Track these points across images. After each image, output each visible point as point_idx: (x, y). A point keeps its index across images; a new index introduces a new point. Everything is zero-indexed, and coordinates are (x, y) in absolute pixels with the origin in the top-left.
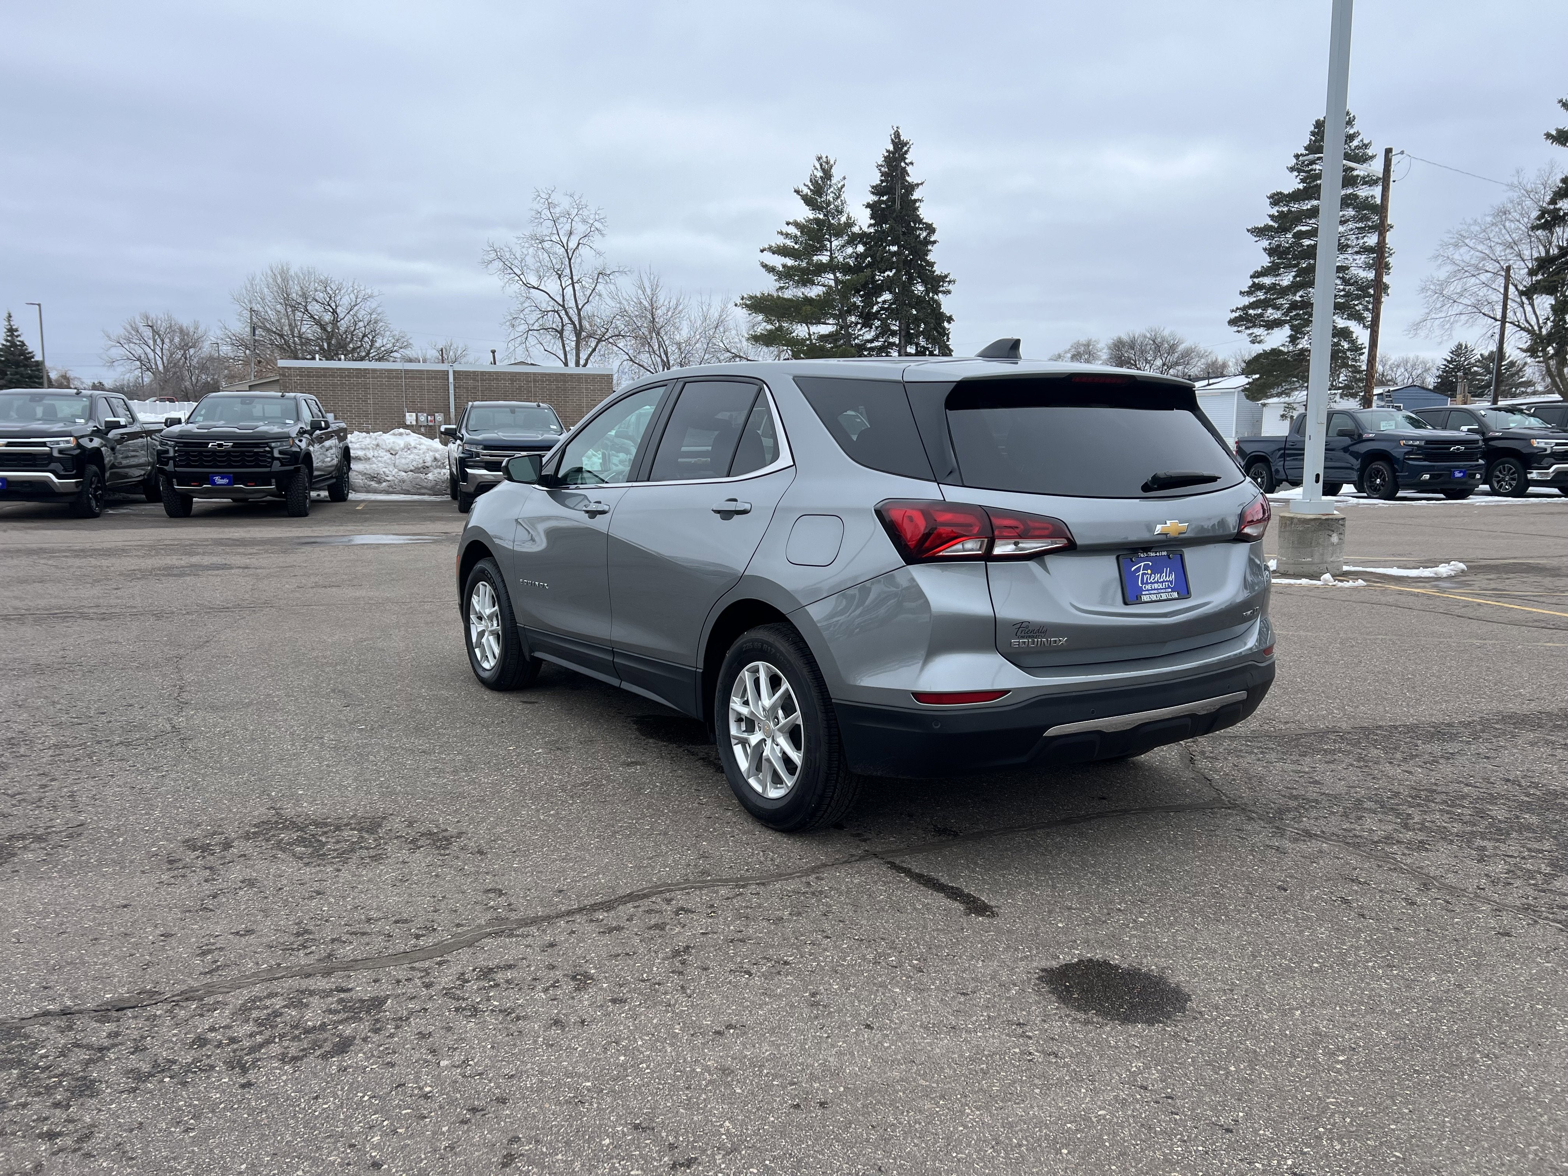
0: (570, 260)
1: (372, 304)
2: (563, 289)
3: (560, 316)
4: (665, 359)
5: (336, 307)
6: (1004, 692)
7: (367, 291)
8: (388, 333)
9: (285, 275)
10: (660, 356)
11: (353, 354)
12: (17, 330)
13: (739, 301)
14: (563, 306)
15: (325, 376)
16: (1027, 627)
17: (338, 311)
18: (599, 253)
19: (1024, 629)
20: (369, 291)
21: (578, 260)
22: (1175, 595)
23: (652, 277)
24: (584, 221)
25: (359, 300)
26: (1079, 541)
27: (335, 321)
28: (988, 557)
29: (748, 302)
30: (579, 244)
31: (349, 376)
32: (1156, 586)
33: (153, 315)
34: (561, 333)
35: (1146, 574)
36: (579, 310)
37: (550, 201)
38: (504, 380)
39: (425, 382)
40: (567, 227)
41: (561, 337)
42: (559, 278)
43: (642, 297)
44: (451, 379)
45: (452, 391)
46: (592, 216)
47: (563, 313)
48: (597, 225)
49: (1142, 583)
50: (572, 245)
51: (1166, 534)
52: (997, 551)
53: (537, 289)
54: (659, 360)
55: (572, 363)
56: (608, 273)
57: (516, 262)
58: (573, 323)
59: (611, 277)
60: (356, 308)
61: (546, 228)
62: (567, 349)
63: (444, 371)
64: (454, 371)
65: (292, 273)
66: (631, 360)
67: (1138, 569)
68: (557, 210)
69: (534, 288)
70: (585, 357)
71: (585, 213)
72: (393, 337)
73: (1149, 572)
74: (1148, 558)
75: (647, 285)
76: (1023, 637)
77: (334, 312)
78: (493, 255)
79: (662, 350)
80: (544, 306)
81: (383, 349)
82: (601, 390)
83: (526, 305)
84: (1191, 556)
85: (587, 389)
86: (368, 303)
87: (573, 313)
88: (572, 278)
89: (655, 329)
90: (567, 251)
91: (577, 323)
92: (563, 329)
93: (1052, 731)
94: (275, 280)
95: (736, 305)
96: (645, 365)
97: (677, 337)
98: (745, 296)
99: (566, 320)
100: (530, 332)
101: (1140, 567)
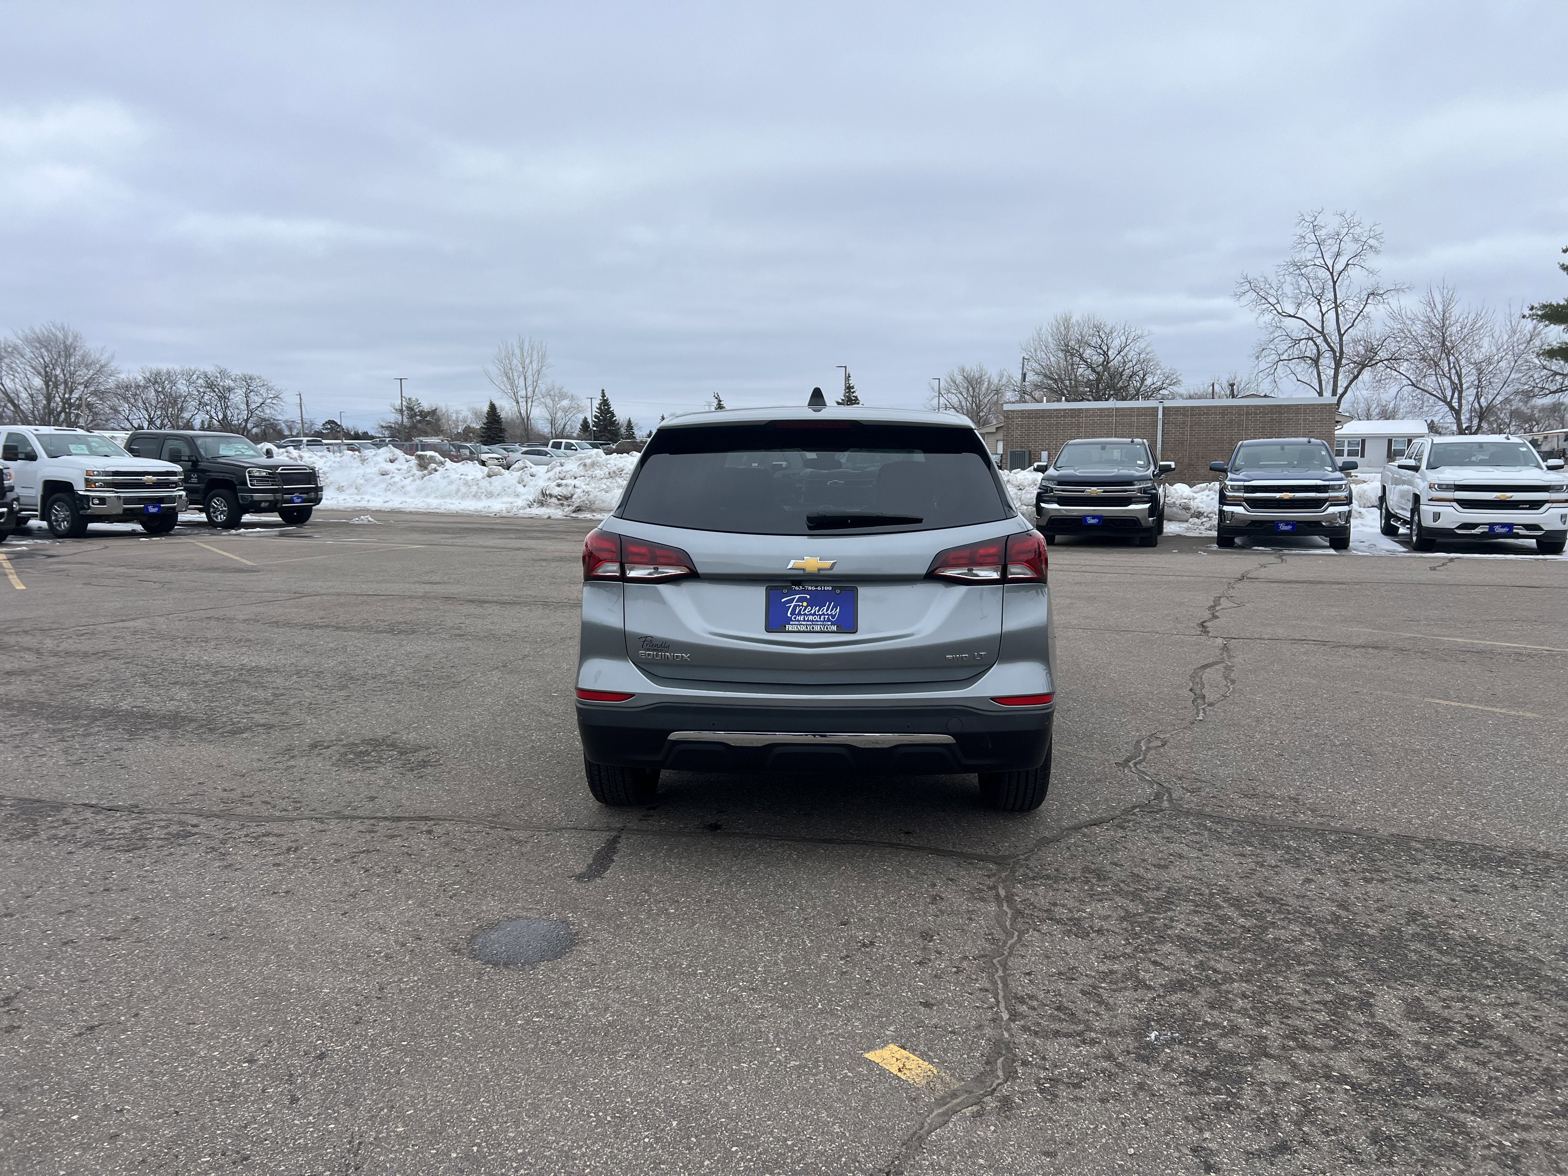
0: (1335, 283)
1: (1141, 344)
2: (1323, 315)
3: (1315, 344)
4: (1457, 381)
5: (1108, 349)
6: (631, 695)
7: (1137, 332)
8: (1159, 372)
9: (1067, 323)
10: (1450, 378)
11: (1121, 394)
12: (853, 387)
13: (1527, 312)
14: (1322, 333)
15: (1043, 417)
16: (651, 641)
17: (1110, 353)
18: (1371, 272)
19: (648, 642)
20: (1139, 332)
21: (1347, 282)
22: (834, 628)
23: (1446, 291)
24: (1356, 240)
25: (1129, 341)
26: (700, 570)
27: (1107, 361)
28: (623, 578)
29: (1539, 313)
30: (1347, 265)
31: (1064, 416)
32: (811, 618)
33: (968, 369)
34: (1316, 362)
35: (799, 606)
36: (1341, 336)
37: (1315, 223)
38: (1215, 414)
39: (1135, 419)
40: (1335, 249)
41: (1317, 366)
42: (1319, 303)
43: (1431, 315)
44: (1160, 416)
45: (1160, 427)
46: (1366, 234)
47: (1320, 341)
48: (1371, 242)
49: (793, 613)
50: (1339, 267)
51: (804, 569)
52: (632, 574)
53: (1294, 317)
54: (1446, 382)
55: (1327, 393)
56: (1382, 292)
57: (1272, 291)
58: (1332, 350)
59: (1384, 297)
60: (1127, 348)
61: (1308, 254)
62: (1323, 377)
63: (1154, 408)
64: (1164, 408)
65: (1073, 320)
66: (1413, 385)
67: (792, 601)
68: (1322, 233)
69: (1290, 316)
70: (1345, 385)
71: (1358, 230)
72: (1164, 374)
73: (805, 604)
74: (805, 591)
75: (1438, 299)
76: (649, 650)
77: (1105, 354)
78: (1247, 287)
79: (1453, 371)
80: (1295, 335)
81: (1153, 387)
82: (1322, 420)
83: (1276, 334)
84: (865, 593)
85: (1305, 420)
86: (1138, 344)
87: (1334, 338)
88: (1335, 302)
89: (1446, 350)
90: (1332, 274)
91: (1337, 349)
92: (1318, 358)
93: (674, 736)
94: (1058, 329)
95: (1524, 317)
96: (1430, 390)
97: (1476, 356)
98: (1536, 305)
99: (1324, 347)
100: (1281, 362)
101: (794, 601)
